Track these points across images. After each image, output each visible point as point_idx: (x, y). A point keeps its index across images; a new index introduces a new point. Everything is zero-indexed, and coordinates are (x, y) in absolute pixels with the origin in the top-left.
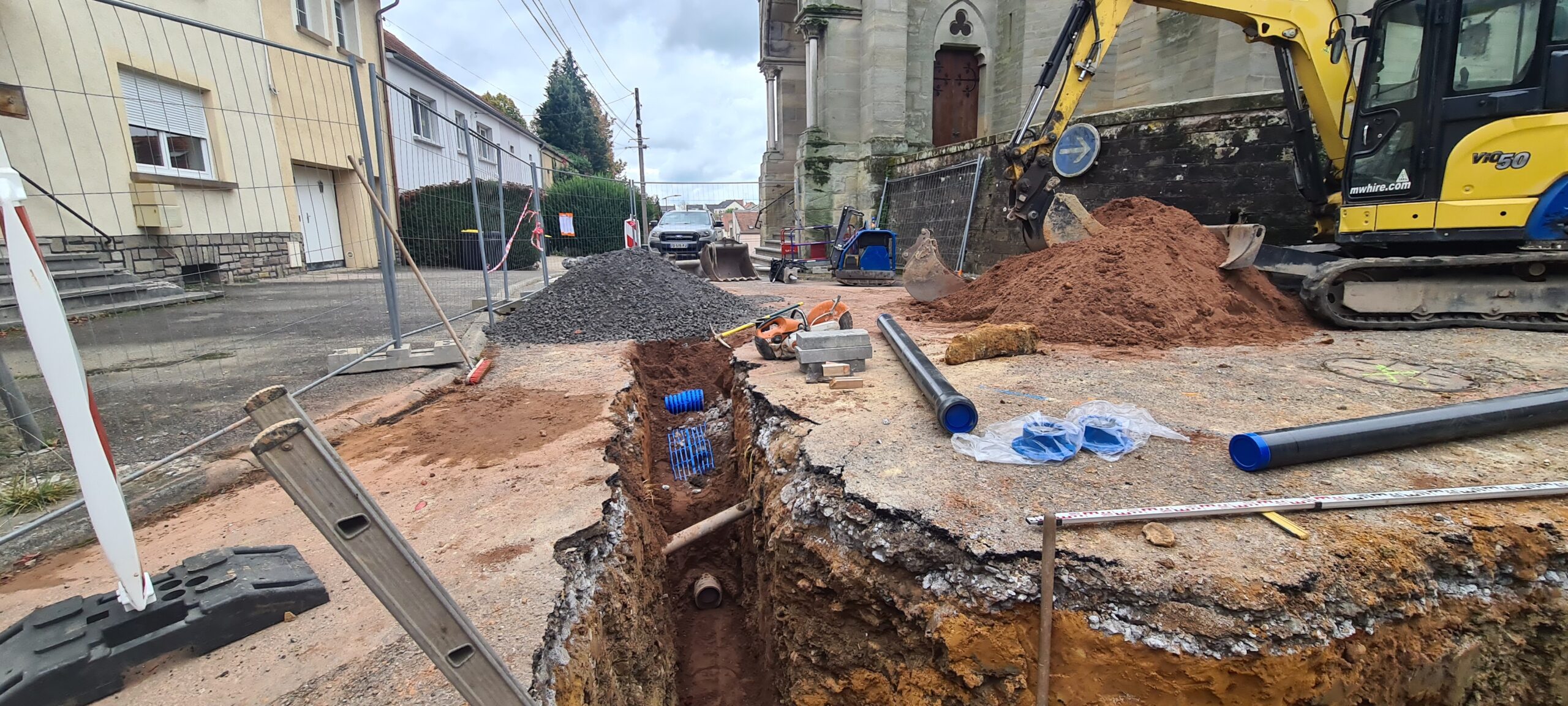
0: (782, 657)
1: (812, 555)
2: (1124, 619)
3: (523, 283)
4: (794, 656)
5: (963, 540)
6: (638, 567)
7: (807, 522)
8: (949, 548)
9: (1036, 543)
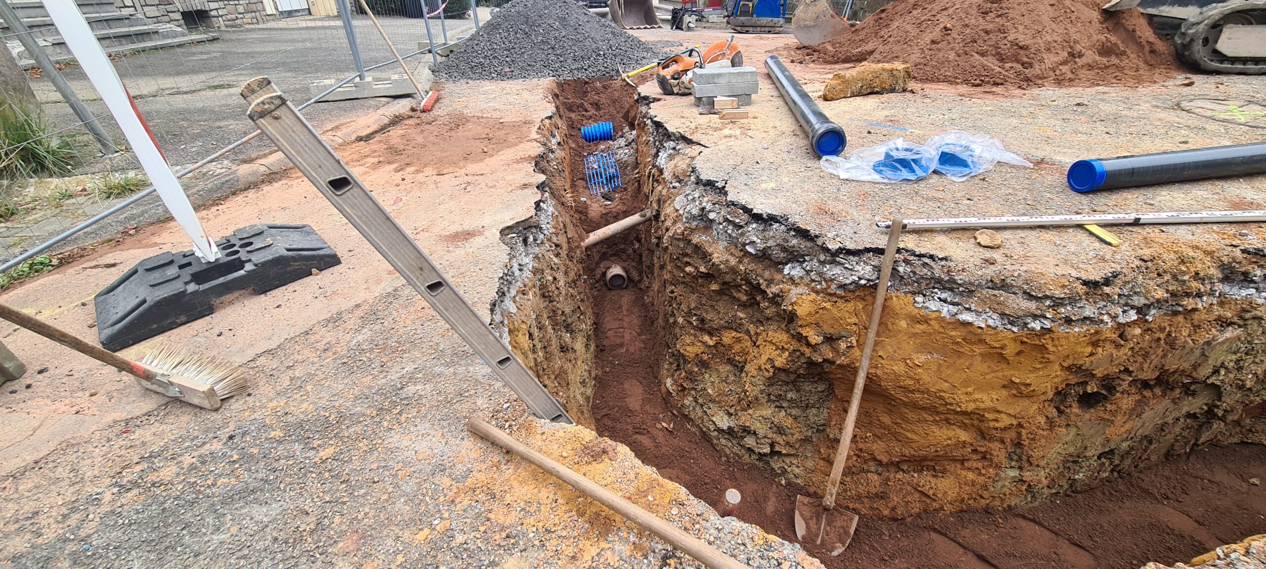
0: (671, 320)
1: (697, 248)
2: (945, 301)
3: (459, 30)
4: (680, 320)
5: (820, 238)
6: (564, 253)
7: (695, 223)
8: (809, 244)
9: (881, 242)
